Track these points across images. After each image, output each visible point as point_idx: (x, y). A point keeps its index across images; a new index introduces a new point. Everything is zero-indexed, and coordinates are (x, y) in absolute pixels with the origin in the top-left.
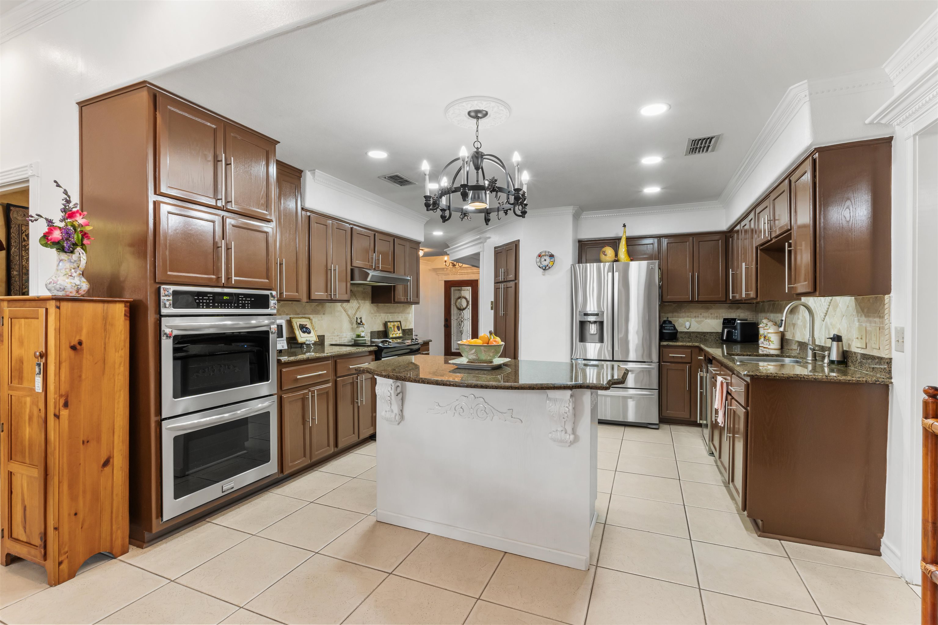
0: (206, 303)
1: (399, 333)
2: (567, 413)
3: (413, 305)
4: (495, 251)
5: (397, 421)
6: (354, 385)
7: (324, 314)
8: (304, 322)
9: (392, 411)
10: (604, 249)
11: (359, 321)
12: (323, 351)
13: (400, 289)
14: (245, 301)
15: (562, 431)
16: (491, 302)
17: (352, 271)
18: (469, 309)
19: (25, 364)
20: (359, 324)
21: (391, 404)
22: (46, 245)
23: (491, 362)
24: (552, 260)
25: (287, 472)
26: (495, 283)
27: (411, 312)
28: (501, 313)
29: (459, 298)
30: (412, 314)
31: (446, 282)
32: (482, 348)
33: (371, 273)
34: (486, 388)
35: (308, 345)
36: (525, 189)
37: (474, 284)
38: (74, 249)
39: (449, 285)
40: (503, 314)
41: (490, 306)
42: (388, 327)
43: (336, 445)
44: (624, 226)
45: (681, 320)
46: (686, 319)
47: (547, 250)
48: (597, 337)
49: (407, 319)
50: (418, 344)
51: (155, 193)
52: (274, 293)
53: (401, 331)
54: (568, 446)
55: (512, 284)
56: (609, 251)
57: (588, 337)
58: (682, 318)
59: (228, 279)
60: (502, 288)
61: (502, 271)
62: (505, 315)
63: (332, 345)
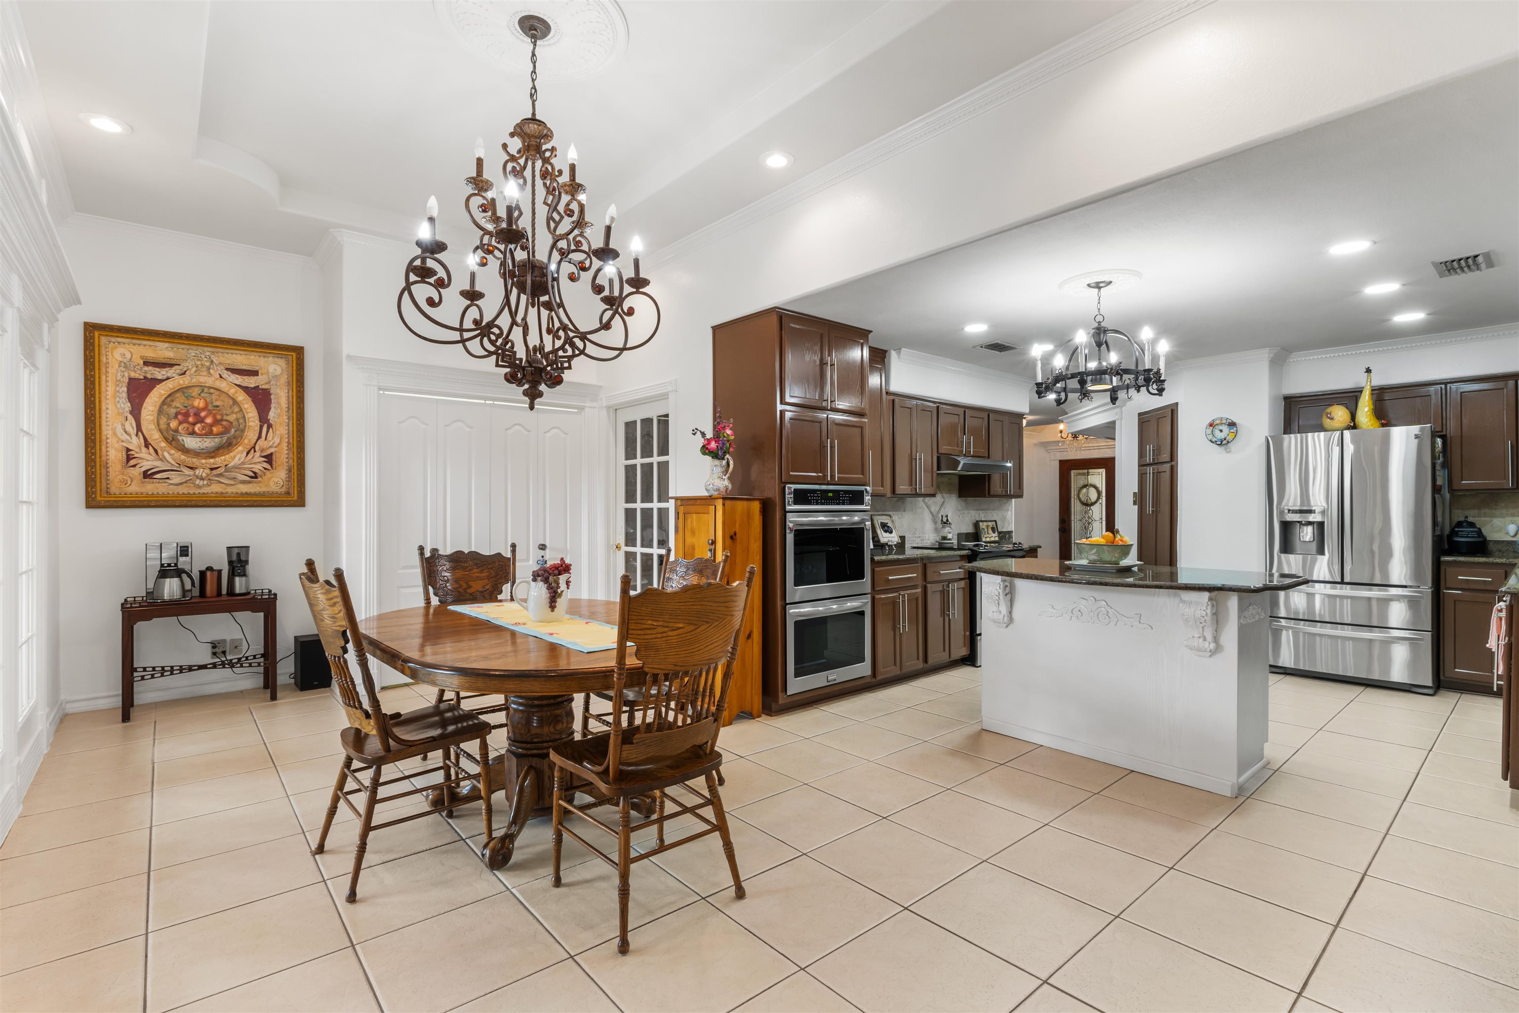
0: (816, 500)
1: (994, 537)
2: (1205, 617)
3: (1013, 500)
4: (1139, 419)
5: (1005, 623)
6: (944, 594)
7: (904, 511)
8: (885, 519)
9: (1000, 612)
10: (1329, 410)
11: (945, 520)
12: (904, 553)
13: (996, 479)
14: (844, 497)
15: (1199, 637)
16: (1134, 493)
17: (938, 458)
18: (1101, 504)
19: (696, 550)
20: (945, 523)
21: (999, 604)
22: (704, 453)
23: (1118, 564)
24: (1232, 431)
25: (879, 677)
26: (1139, 466)
27: (1010, 508)
28: (1149, 509)
29: (1085, 486)
30: (1012, 511)
31: (1062, 463)
32: (1105, 547)
33: (963, 461)
34: (1106, 585)
35: (890, 546)
36: (1162, 365)
37: (1108, 464)
38: (724, 456)
39: (1067, 467)
40: (1153, 511)
41: (1132, 499)
42: (979, 528)
43: (926, 660)
44: (1368, 371)
45: (1497, 522)
46: (1508, 519)
47: (1225, 416)
48: (1314, 547)
49: (1005, 518)
50: (1022, 550)
51: (781, 403)
52: (868, 488)
53: (996, 534)
54: (1208, 656)
55: (1167, 467)
56: (1340, 414)
57: (1298, 546)
58: (1501, 517)
59: (832, 476)
60: (1150, 473)
61: (1149, 448)
62: (1156, 512)
63: (914, 548)
